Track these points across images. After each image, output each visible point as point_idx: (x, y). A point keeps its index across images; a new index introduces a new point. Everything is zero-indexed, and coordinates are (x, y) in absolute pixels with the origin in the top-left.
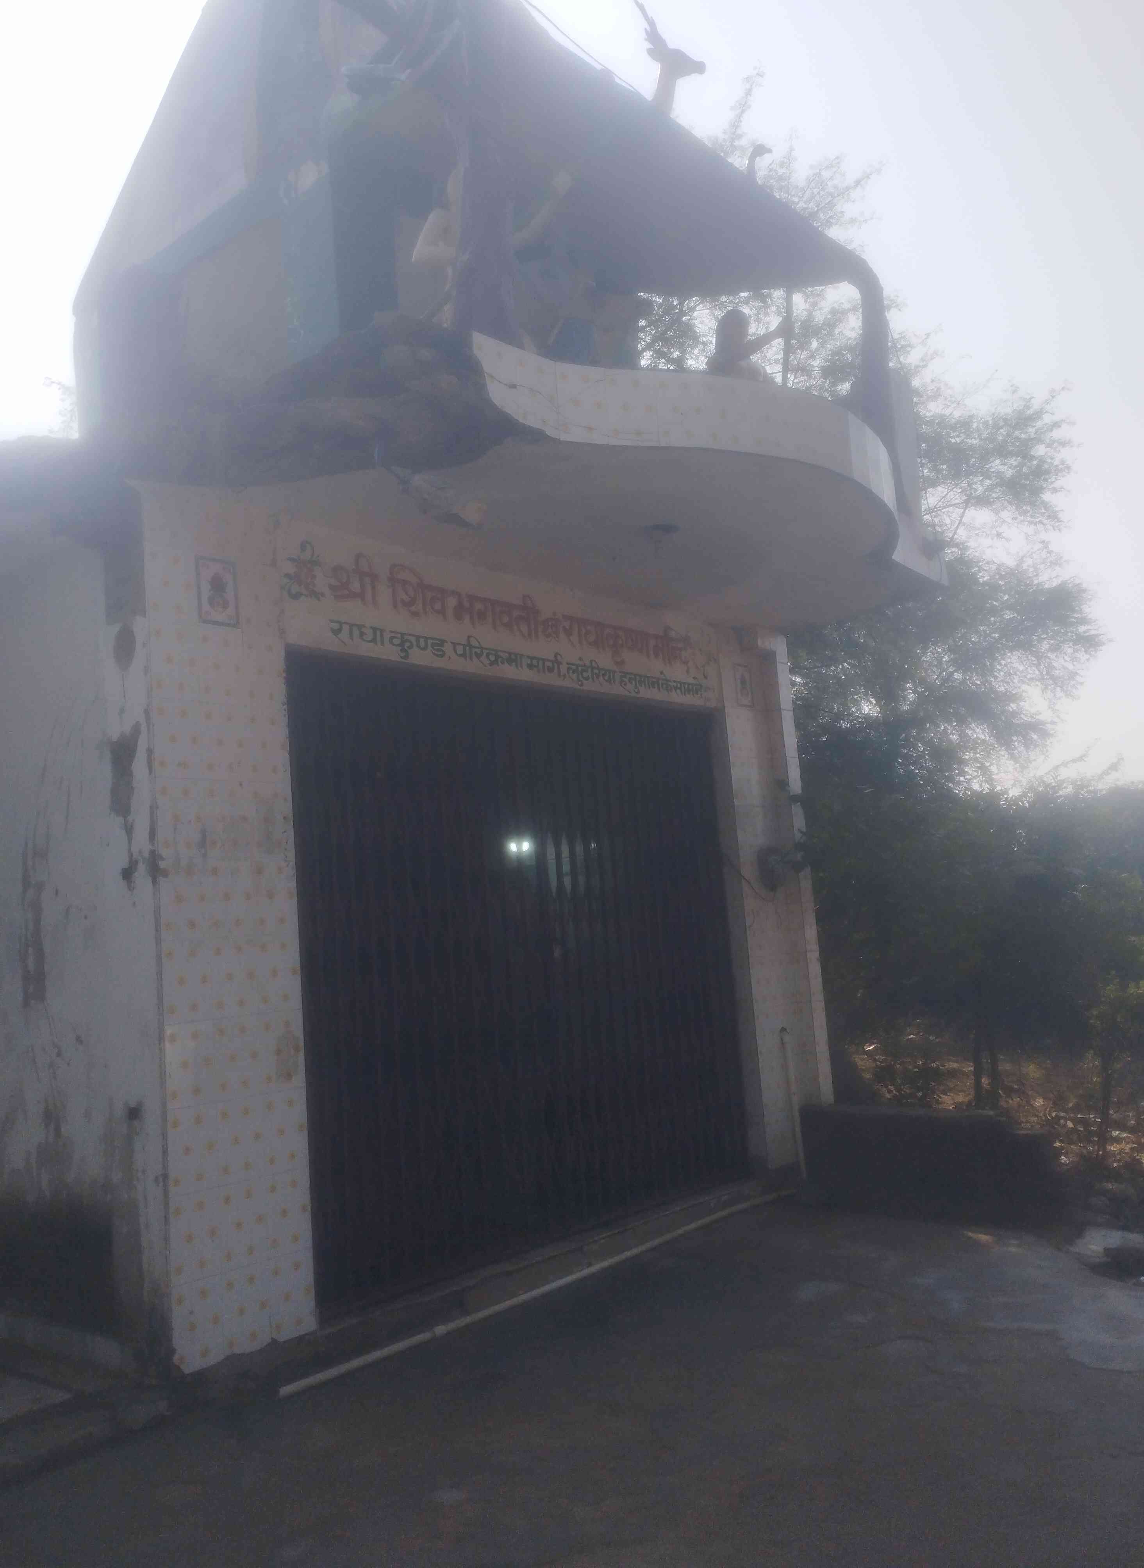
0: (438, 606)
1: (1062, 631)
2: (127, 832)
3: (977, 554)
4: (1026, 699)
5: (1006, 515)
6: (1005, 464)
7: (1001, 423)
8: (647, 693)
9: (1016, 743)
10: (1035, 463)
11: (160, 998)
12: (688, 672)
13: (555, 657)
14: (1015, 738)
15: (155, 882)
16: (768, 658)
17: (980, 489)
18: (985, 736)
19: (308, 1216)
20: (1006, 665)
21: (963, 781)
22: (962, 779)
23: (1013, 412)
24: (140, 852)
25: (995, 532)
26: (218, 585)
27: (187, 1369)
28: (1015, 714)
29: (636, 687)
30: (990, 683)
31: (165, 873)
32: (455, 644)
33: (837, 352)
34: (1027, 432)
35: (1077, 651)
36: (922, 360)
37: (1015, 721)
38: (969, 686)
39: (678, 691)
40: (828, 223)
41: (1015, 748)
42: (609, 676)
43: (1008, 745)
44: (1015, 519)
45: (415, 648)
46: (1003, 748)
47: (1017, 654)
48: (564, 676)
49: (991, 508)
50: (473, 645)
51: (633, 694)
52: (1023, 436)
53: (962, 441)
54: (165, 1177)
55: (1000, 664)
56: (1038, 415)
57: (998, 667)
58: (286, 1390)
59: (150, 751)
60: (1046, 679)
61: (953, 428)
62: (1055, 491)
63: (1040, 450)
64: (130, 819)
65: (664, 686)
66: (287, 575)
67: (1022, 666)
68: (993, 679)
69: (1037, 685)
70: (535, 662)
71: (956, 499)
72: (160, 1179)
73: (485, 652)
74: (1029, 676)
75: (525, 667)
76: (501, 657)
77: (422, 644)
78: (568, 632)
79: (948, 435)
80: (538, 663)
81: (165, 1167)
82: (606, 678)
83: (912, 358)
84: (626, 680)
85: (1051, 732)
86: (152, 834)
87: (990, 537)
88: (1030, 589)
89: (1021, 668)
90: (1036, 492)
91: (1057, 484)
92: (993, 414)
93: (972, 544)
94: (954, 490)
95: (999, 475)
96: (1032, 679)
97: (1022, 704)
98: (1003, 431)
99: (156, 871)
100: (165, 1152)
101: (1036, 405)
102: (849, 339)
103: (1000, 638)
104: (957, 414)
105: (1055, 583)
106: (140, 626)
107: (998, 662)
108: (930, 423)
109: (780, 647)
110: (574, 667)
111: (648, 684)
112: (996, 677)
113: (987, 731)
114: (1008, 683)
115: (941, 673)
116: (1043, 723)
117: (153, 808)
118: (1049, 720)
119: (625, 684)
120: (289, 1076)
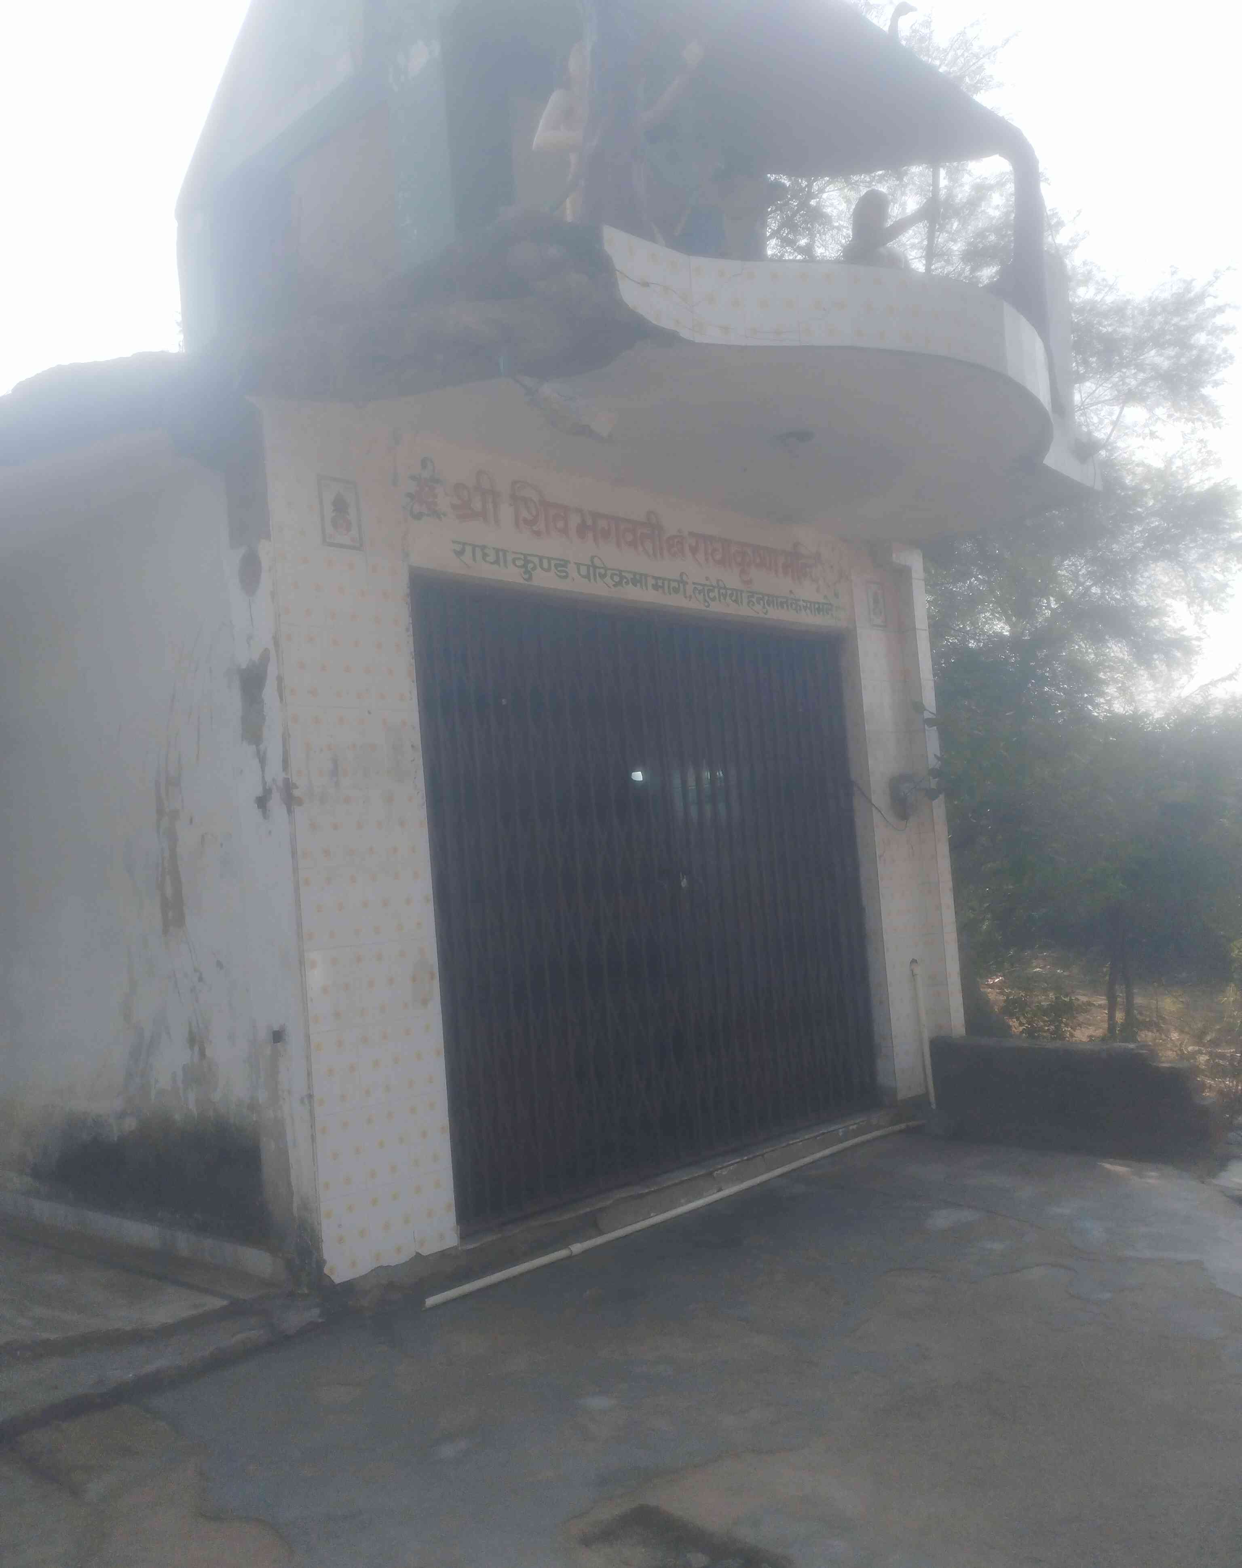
0: (560, 524)
1: (1213, 538)
2: (260, 761)
3: (1126, 456)
4: (1171, 613)
5: (1160, 412)
6: (1161, 355)
7: (1159, 309)
8: (775, 614)
9: (1157, 662)
10: (1195, 352)
11: (299, 925)
12: (818, 590)
13: (680, 575)
14: (1155, 656)
15: (290, 811)
16: (903, 574)
17: (1133, 383)
18: (1124, 654)
19: (447, 1136)
20: (1149, 578)
21: (1103, 703)
22: (1102, 700)
23: (1172, 295)
24: (274, 780)
25: (1149, 432)
26: (340, 506)
27: (338, 1279)
28: (1157, 630)
29: (764, 607)
30: (1131, 598)
31: (300, 802)
32: (578, 565)
33: (981, 235)
34: (1187, 319)
35: (1227, 560)
36: (1072, 240)
37: (1157, 638)
38: (1107, 600)
39: (808, 611)
40: (977, 89)
41: (1156, 667)
42: (737, 596)
43: (1148, 664)
44: (1170, 416)
45: (539, 569)
46: (1142, 668)
47: (1161, 565)
48: (691, 597)
49: (1144, 405)
50: (598, 565)
51: (762, 615)
52: (1184, 323)
53: (1115, 330)
54: (310, 1096)
55: (1142, 577)
56: (1201, 298)
57: (1140, 579)
58: (431, 1301)
59: (280, 679)
60: (1194, 592)
61: (1105, 315)
62: (1216, 384)
63: (1201, 338)
64: (262, 747)
65: (794, 606)
66: (409, 495)
67: (1167, 577)
68: (1134, 593)
69: (1183, 599)
70: (660, 583)
71: (1105, 395)
72: (306, 1101)
73: (609, 573)
74: (1174, 589)
75: (650, 587)
76: (626, 578)
77: (545, 565)
78: (694, 550)
79: (1100, 323)
80: (663, 583)
81: (310, 1087)
82: (734, 598)
83: (1062, 238)
84: (754, 600)
85: (1197, 649)
86: (285, 763)
87: (1141, 437)
88: (1179, 493)
89: (1166, 580)
90: (1194, 385)
91: (1218, 377)
92: (1150, 298)
93: (1120, 444)
94: (1103, 385)
95: (1155, 367)
96: (1177, 592)
97: (1166, 619)
98: (1160, 318)
99: (290, 800)
100: (309, 1074)
101: (1197, 288)
102: (994, 218)
103: (1144, 548)
104: (1109, 299)
105: (1207, 486)
106: (265, 551)
107: (1140, 574)
108: (1081, 311)
109: (915, 562)
110: (700, 587)
111: (777, 604)
112: (1137, 591)
113: (1126, 649)
114: (1150, 597)
115: (1077, 587)
116: (1189, 639)
117: (286, 738)
118: (1194, 636)
119: (753, 605)
120: (425, 1002)
